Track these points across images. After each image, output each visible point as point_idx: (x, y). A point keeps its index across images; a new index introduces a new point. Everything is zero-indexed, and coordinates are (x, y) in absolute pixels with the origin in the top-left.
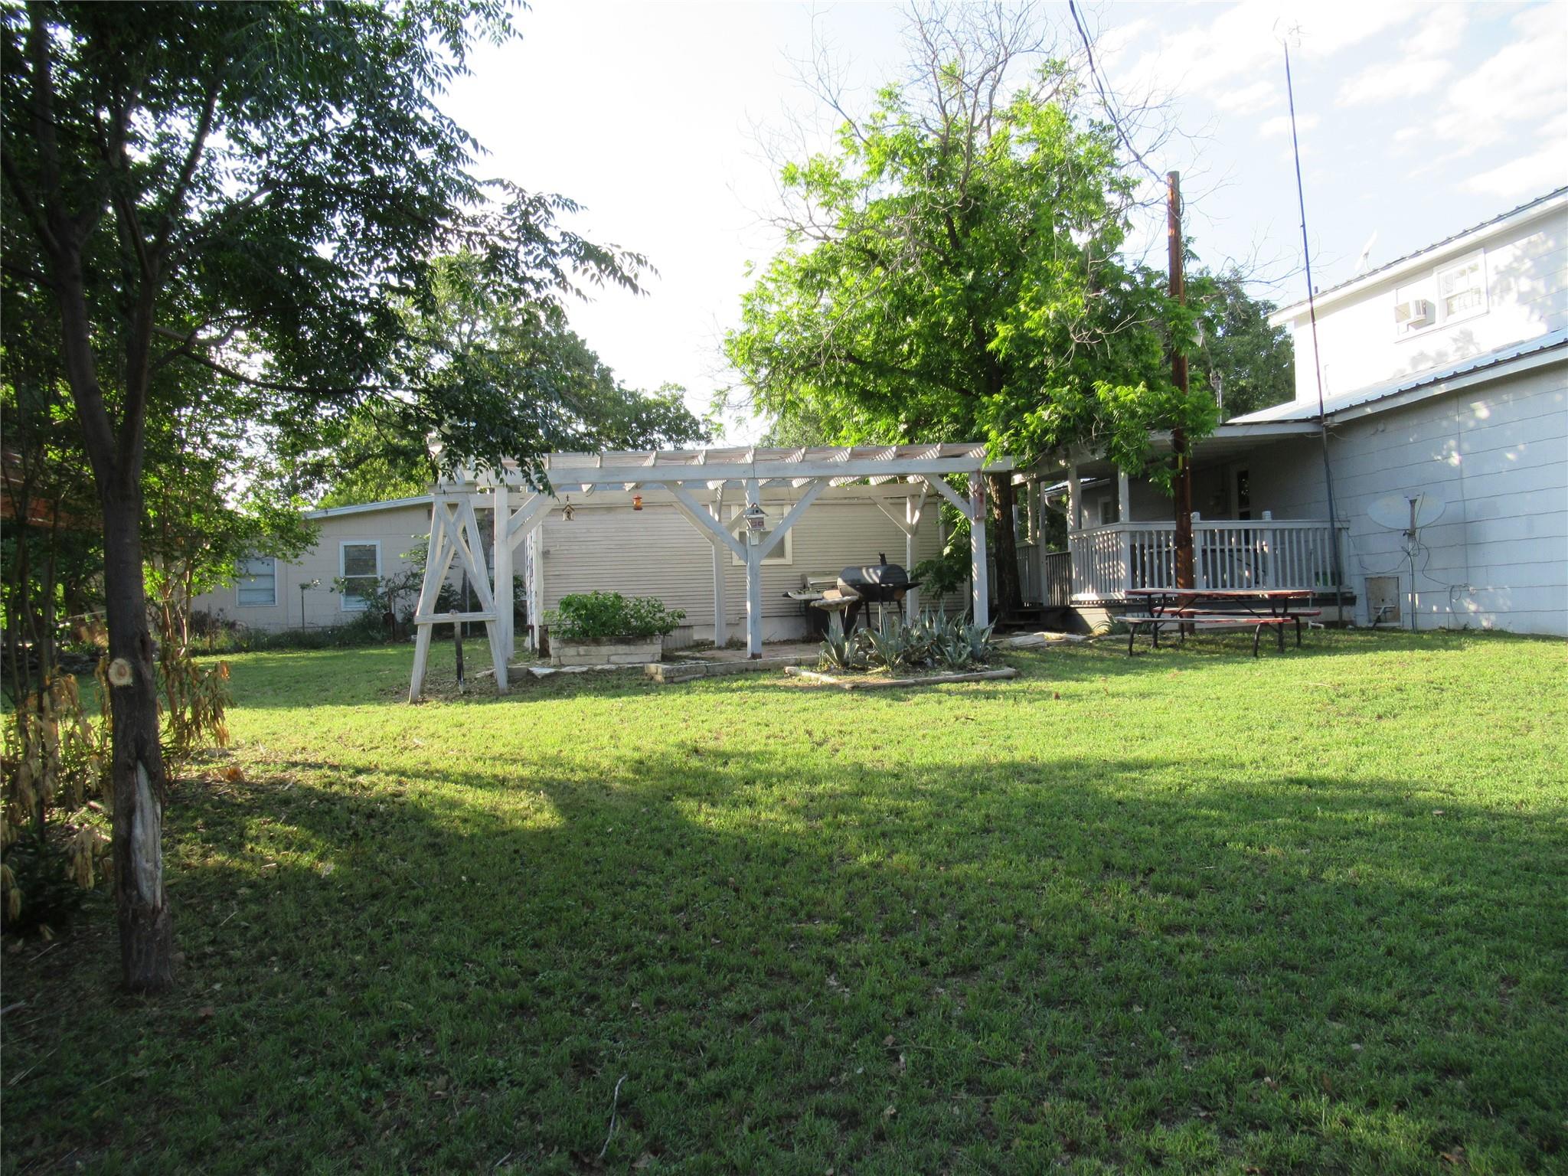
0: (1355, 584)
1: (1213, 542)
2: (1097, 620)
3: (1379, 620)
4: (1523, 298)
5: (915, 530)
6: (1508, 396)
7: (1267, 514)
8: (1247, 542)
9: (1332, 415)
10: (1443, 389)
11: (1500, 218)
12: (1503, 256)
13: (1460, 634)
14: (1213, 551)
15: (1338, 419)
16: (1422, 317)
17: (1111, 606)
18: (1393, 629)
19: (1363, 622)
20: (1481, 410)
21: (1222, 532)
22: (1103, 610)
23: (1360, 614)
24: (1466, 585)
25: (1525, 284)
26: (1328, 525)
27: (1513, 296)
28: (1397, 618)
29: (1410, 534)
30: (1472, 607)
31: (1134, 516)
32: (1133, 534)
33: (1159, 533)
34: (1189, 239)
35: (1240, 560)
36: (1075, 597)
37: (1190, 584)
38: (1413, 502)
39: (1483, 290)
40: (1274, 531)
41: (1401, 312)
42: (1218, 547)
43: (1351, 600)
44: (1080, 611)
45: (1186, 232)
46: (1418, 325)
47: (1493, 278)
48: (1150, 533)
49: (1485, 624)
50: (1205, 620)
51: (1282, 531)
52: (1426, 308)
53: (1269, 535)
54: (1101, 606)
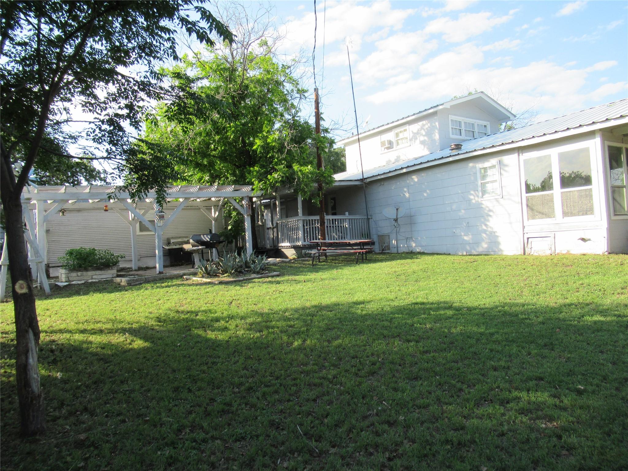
0: (375, 238)
1: (330, 224)
2: (291, 253)
3: (383, 250)
4: (422, 143)
5: (216, 220)
6: (423, 174)
7: (347, 213)
8: (341, 224)
9: (366, 178)
10: (405, 171)
11: (414, 114)
12: (415, 127)
13: (411, 254)
14: (330, 227)
15: (368, 180)
16: (389, 146)
17: (295, 247)
18: (388, 253)
19: (377, 251)
20: (415, 178)
21: (333, 220)
22: (293, 249)
23: (376, 248)
24: (412, 238)
25: (422, 138)
26: (366, 217)
27: (418, 141)
28: (389, 249)
29: (396, 220)
30: (414, 245)
31: (304, 214)
32: (304, 220)
33: (312, 220)
34: (321, 113)
35: (339, 231)
36: (280, 245)
37: (324, 239)
38: (397, 209)
39: (409, 139)
40: (349, 219)
41: (383, 144)
42: (332, 225)
43: (373, 243)
44: (283, 250)
45: (321, 110)
46: (388, 148)
47: (412, 135)
48: (309, 220)
49: (418, 250)
50: (330, 251)
51: (352, 219)
52: (390, 143)
53: (348, 220)
54: (292, 248)
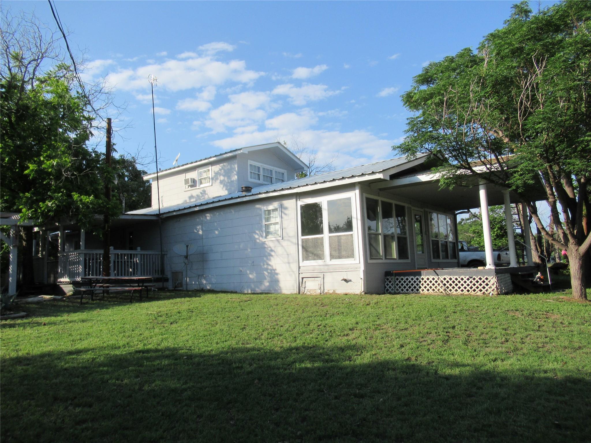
0: (169, 275)
1: (118, 258)
2: (68, 289)
3: (176, 287)
4: (221, 182)
6: (217, 213)
7: (139, 248)
8: (131, 259)
9: (163, 214)
10: (197, 209)
11: (216, 156)
12: (216, 168)
13: (201, 291)
14: (118, 262)
15: (165, 216)
16: (193, 184)
17: (75, 284)
18: (180, 290)
19: (171, 288)
20: (208, 216)
21: (121, 254)
22: (71, 285)
23: (170, 285)
24: (203, 275)
25: (222, 178)
26: (160, 253)
27: (218, 181)
28: (182, 286)
29: (186, 257)
30: (204, 282)
31: (86, 247)
32: (85, 255)
33: (97, 254)
34: (114, 144)
35: (128, 265)
36: (59, 280)
37: (108, 274)
38: (187, 246)
39: (211, 177)
40: (141, 255)
41: (186, 181)
42: (120, 260)
43: (167, 280)
44: (62, 286)
45: (113, 141)
46: (191, 186)
47: (213, 174)
48: (93, 254)
49: (208, 288)
50: (113, 289)
51: (144, 255)
52: (194, 181)
53: (139, 256)
54: (70, 284)
